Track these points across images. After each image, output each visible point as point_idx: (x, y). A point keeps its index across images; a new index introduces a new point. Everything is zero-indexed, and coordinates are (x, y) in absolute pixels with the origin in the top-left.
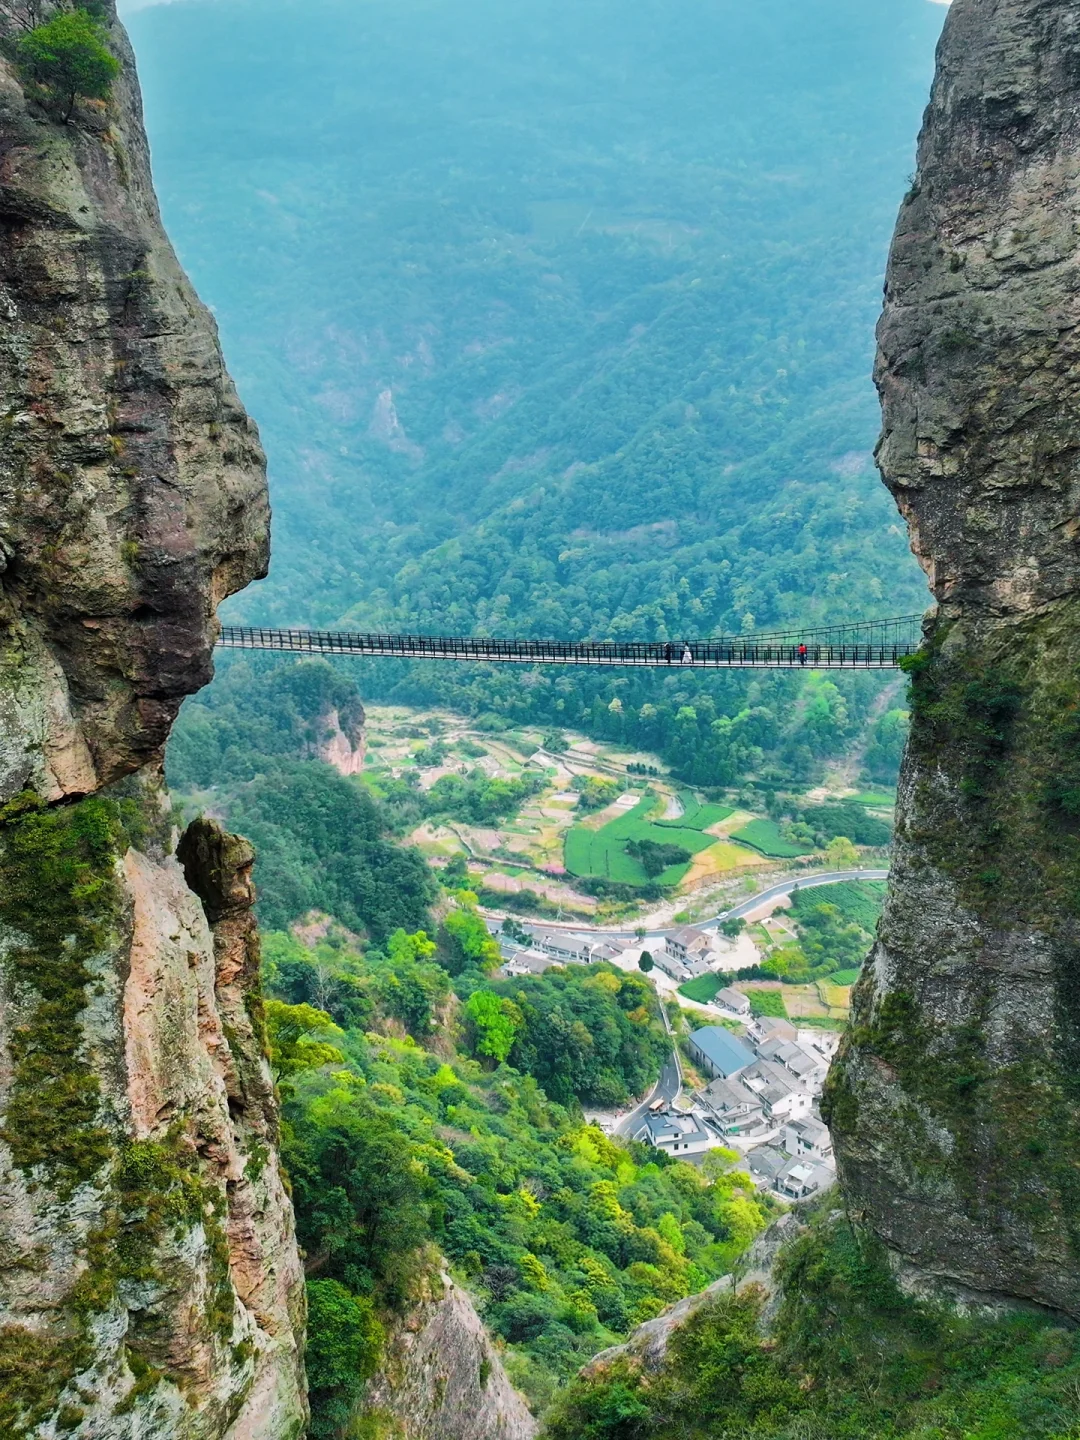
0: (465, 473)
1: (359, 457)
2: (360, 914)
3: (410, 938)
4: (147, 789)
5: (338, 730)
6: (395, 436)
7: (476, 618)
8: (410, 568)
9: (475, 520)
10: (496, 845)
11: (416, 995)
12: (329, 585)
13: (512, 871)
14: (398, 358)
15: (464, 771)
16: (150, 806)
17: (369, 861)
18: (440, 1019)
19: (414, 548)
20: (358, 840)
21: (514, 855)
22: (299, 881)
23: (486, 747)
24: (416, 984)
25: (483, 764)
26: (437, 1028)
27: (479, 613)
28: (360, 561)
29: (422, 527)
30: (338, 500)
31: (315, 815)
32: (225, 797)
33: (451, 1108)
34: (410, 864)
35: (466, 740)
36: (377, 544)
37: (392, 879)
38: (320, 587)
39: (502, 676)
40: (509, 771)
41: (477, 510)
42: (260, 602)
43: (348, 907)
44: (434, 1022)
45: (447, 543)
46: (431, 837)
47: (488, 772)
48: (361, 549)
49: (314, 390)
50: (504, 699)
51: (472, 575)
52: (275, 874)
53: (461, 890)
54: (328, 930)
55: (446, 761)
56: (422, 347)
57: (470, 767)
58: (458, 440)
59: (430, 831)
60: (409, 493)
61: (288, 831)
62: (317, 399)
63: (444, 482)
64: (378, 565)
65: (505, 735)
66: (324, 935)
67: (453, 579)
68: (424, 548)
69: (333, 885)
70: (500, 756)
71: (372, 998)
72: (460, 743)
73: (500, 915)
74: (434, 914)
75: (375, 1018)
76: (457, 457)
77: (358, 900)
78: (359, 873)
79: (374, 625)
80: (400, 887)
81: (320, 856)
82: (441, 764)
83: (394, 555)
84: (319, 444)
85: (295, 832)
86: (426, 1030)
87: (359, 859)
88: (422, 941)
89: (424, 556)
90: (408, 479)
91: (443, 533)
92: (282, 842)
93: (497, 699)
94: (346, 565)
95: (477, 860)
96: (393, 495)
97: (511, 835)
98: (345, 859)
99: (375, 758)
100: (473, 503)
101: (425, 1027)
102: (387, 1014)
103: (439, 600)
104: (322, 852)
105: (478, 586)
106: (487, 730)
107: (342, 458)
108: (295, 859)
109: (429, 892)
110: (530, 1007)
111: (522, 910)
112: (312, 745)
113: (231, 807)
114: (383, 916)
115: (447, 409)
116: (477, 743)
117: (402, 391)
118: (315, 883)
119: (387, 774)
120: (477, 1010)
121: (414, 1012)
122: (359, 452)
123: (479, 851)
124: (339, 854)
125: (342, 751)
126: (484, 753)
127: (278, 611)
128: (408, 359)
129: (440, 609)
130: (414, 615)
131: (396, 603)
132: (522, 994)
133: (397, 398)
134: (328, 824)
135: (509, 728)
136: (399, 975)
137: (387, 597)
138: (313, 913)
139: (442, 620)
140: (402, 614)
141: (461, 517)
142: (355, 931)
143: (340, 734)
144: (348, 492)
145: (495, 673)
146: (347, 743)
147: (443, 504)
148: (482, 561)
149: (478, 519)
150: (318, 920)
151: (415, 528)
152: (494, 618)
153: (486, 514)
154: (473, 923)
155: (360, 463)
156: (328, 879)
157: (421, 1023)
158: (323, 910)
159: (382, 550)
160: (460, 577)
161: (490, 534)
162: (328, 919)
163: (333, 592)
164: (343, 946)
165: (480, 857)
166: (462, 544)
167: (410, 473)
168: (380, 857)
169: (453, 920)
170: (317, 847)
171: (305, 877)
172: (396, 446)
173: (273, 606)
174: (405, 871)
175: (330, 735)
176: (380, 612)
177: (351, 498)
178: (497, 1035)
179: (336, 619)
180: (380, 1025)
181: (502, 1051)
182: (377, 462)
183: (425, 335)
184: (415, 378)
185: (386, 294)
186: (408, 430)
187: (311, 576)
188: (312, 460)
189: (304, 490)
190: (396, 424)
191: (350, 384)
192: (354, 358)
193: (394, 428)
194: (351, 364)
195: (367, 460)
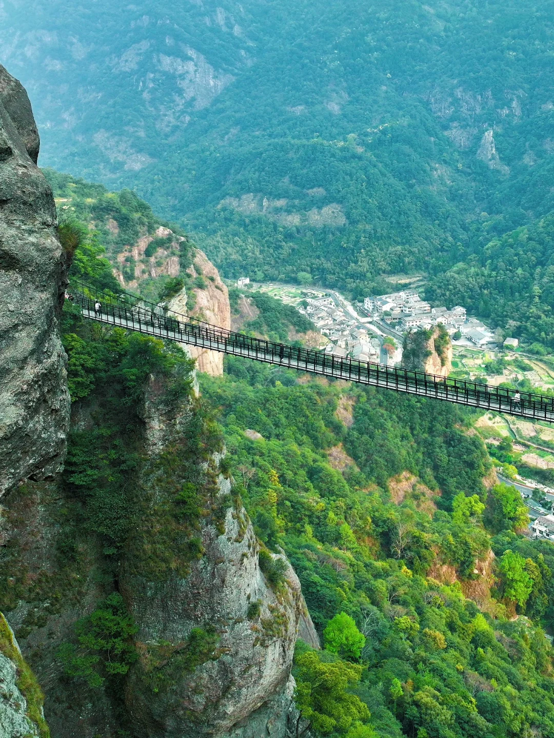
0: (535, 185)
1: (469, 170)
2: (436, 478)
3: (467, 500)
4: (208, 474)
5: (433, 351)
6: (493, 158)
7: (534, 279)
8: (493, 243)
9: (538, 216)
10: (533, 434)
11: (465, 552)
12: (442, 250)
13: (542, 453)
14: (499, 110)
15: (516, 380)
16: (209, 490)
17: (446, 442)
18: (481, 570)
19: (498, 230)
20: (439, 427)
21: (545, 442)
22: (397, 452)
23: (532, 365)
24: (466, 544)
25: (529, 377)
26: (478, 576)
27: (536, 277)
28: (464, 236)
29: (504, 217)
30: (454, 196)
31: (413, 408)
32: (356, 390)
33: (480, 650)
34: (473, 448)
35: (520, 359)
36: (475, 226)
37: (459, 456)
38: (438, 250)
39: (547, 319)
40: (547, 383)
41: (540, 209)
42: (399, 256)
43: (429, 471)
44: (476, 571)
45: (519, 229)
46: (490, 423)
47: (532, 382)
48: (465, 228)
49: (445, 128)
50: (547, 334)
51: (534, 251)
52: (382, 446)
53: (507, 464)
54: (414, 486)
55: (505, 372)
56: (514, 104)
57: (521, 378)
58: (532, 164)
59: (490, 419)
60: (498, 195)
61: (394, 417)
62: (446, 133)
63: (521, 190)
64: (475, 239)
65: (546, 358)
66: (410, 490)
67: (521, 252)
68: (504, 231)
69: (420, 455)
70: (541, 372)
71: (434, 550)
72: (516, 361)
73: (531, 484)
74: (486, 483)
75: (435, 565)
76: (531, 174)
77: (436, 468)
78: (437, 450)
79: (467, 277)
80: (465, 462)
81: (413, 435)
82: (502, 373)
83: (486, 233)
84: (445, 162)
85: (399, 417)
86: (470, 576)
87: (439, 440)
88: (476, 502)
89: (504, 236)
90: (499, 186)
91: (518, 221)
92: (389, 424)
93: (543, 334)
94: (454, 237)
95: (519, 443)
96: (488, 196)
97: (544, 428)
98: (429, 438)
99: (460, 365)
100: (538, 204)
101: (470, 575)
102: (444, 563)
103: (511, 265)
104: (415, 432)
105: (537, 259)
106: (533, 354)
107: (458, 170)
108: (396, 437)
109: (483, 467)
110: (546, 566)
111: (547, 482)
112: (416, 360)
113: (359, 396)
114: (452, 482)
115: (527, 144)
116: (527, 361)
117: (499, 130)
118: (408, 453)
119: (466, 376)
120: (507, 567)
121: (463, 563)
122: (469, 167)
123: (521, 437)
124: (426, 435)
125: (435, 365)
126: (531, 369)
127: (409, 263)
128: (506, 111)
129: (511, 271)
130: (494, 273)
131: (484, 265)
132: (541, 556)
133: (496, 135)
134: (420, 414)
135: (549, 353)
136: (455, 535)
137: (478, 261)
138: (405, 474)
139: (511, 278)
140: (486, 272)
141: (530, 213)
142: (432, 489)
143: (435, 354)
144: (460, 192)
145: (543, 316)
146: (439, 360)
147: (518, 204)
148: (541, 242)
149: (540, 214)
150: (407, 479)
151: (500, 217)
152: (545, 280)
153: (546, 212)
154: (512, 493)
155: (469, 174)
156: (418, 451)
157: (467, 572)
158: (411, 472)
159: (478, 230)
160: (525, 252)
161: (548, 225)
162: (414, 479)
163: (445, 254)
164: (422, 498)
165: (522, 441)
166: (529, 230)
167: (500, 182)
168: (453, 440)
169: (498, 489)
170: (412, 429)
171: (403, 451)
172: (492, 165)
173: (406, 260)
174: (469, 451)
175: (427, 354)
176: (473, 270)
177: (462, 196)
178: (520, 587)
179: (445, 272)
180: (438, 569)
181: (522, 599)
182: (480, 174)
183: (517, 97)
184: (509, 123)
185: (495, 70)
186: (501, 156)
187: (432, 243)
188: (440, 171)
189: (433, 189)
190: (494, 151)
191: (468, 125)
192: (472, 109)
193: (493, 154)
194: (470, 113)
195: (473, 173)
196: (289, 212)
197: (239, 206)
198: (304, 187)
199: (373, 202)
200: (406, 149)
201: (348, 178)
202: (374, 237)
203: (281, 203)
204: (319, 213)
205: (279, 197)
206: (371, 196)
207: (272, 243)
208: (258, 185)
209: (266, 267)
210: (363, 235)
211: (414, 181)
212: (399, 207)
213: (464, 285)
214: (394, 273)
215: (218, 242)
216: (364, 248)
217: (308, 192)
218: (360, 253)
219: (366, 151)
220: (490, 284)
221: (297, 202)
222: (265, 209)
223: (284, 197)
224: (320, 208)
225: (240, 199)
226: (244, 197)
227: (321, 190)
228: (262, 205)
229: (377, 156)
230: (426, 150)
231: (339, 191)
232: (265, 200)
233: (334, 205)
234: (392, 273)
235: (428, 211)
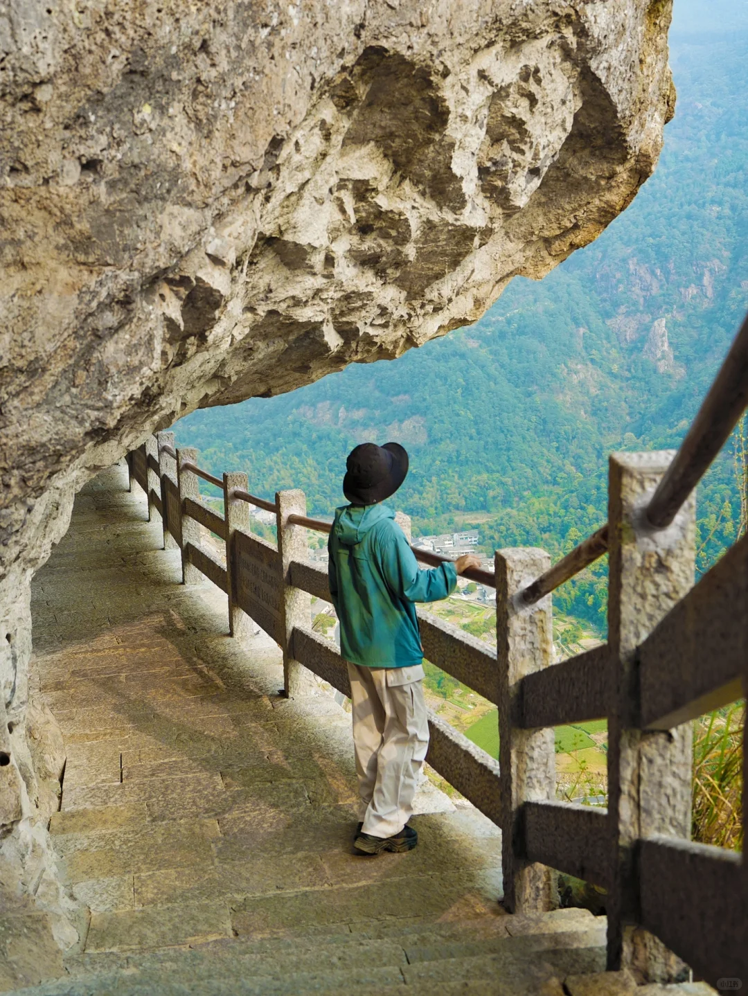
1: (627, 374)
6: (664, 357)
14: (683, 290)
30: (595, 409)
42: (482, 488)
56: (706, 281)
84: (594, 362)
107: (611, 374)
117: (676, 319)
122: (629, 370)
127: (494, 498)
128: (693, 291)
133: (675, 324)
144: (607, 404)
155: (628, 379)
172: (662, 367)
173: (491, 493)
182: (640, 380)
183: (710, 271)
184: (694, 308)
185: (683, 234)
186: (677, 354)
187: (539, 472)
188: (583, 373)
189: (564, 399)
190: (666, 347)
191: (638, 310)
192: (647, 289)
193: (663, 352)
194: (644, 293)
195: (634, 377)
196: (365, 426)
197: (314, 417)
198: (388, 394)
199: (466, 415)
200: (533, 343)
201: (439, 382)
202: (456, 460)
203: (358, 414)
204: (400, 430)
205: (358, 406)
206: (466, 406)
207: (336, 466)
208: (336, 390)
209: (317, 497)
210: (440, 458)
211: (536, 387)
212: (502, 422)
213: (519, 526)
214: (471, 510)
215: (276, 463)
216: (438, 475)
217: (393, 399)
218: (430, 482)
219: (480, 346)
220: (554, 525)
221: (377, 413)
222: (341, 421)
223: (364, 407)
224: (401, 421)
225: (316, 408)
226: (320, 405)
227: (406, 397)
228: (337, 417)
229: (495, 353)
230: (565, 345)
231: (425, 400)
232: (342, 409)
233: (417, 417)
234: (467, 510)
235: (546, 428)
